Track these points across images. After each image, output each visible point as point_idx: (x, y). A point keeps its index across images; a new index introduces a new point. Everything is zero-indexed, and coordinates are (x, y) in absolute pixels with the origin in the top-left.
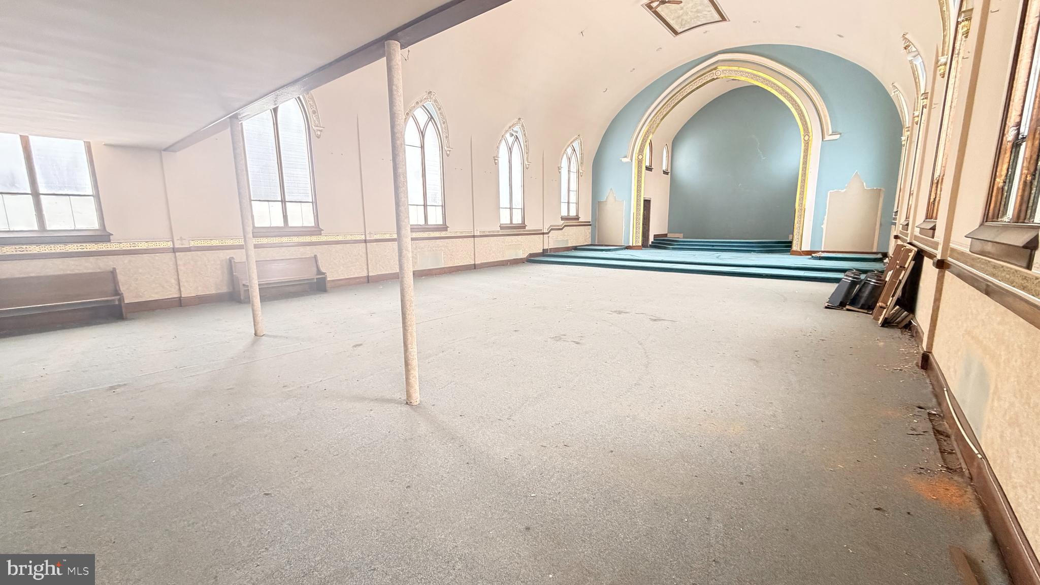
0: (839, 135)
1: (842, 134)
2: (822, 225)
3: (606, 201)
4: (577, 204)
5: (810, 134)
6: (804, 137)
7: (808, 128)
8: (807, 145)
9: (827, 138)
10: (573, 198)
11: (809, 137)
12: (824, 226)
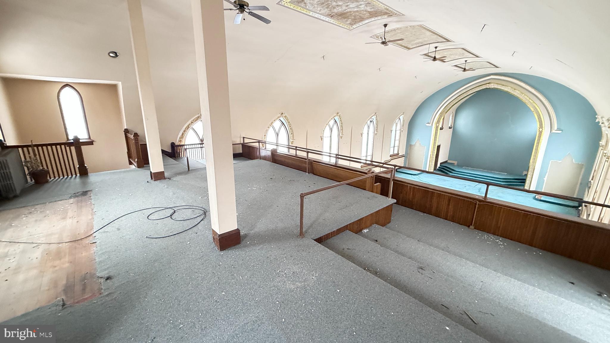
0: (561, 131)
1: (563, 131)
2: (544, 178)
3: (415, 145)
4: (399, 147)
5: (543, 129)
6: (540, 129)
7: (542, 125)
8: (540, 133)
9: (553, 131)
10: (397, 144)
11: (542, 130)
12: (545, 179)
